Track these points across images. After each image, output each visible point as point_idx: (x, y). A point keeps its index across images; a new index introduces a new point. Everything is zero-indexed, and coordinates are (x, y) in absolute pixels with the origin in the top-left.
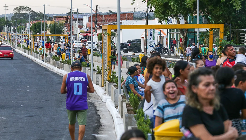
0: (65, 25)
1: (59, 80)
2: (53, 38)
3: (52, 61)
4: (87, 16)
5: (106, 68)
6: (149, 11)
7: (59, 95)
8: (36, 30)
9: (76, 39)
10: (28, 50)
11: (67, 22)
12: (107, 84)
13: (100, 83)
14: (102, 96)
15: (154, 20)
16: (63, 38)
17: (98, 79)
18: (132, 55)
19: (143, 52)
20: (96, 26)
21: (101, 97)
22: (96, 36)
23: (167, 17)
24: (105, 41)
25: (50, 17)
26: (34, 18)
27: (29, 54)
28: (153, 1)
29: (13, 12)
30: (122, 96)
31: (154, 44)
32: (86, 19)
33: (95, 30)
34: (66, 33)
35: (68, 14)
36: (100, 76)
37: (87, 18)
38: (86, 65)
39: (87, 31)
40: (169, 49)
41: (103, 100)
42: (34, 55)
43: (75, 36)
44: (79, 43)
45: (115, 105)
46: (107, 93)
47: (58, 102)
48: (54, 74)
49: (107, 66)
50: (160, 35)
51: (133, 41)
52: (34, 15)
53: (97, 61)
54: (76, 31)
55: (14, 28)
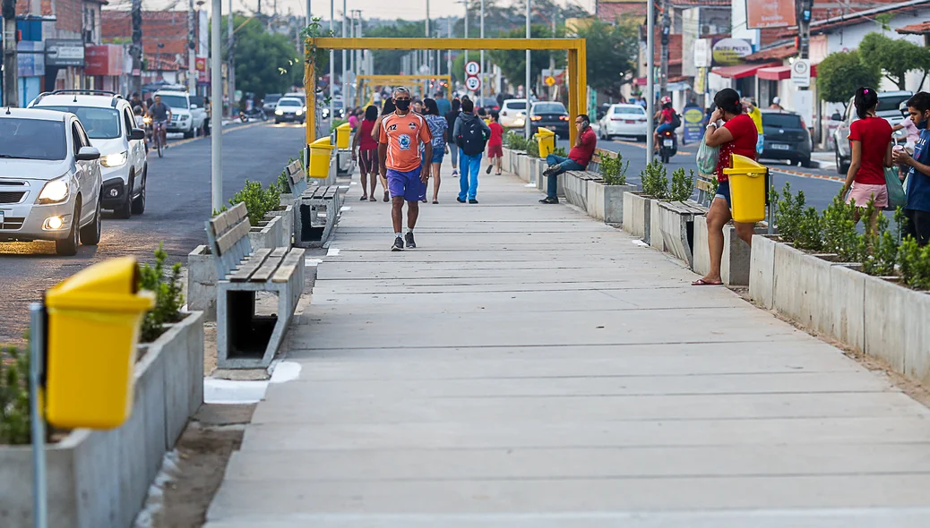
20: (807, 13)
22: (802, 74)
39: (750, 52)
43: (687, 86)
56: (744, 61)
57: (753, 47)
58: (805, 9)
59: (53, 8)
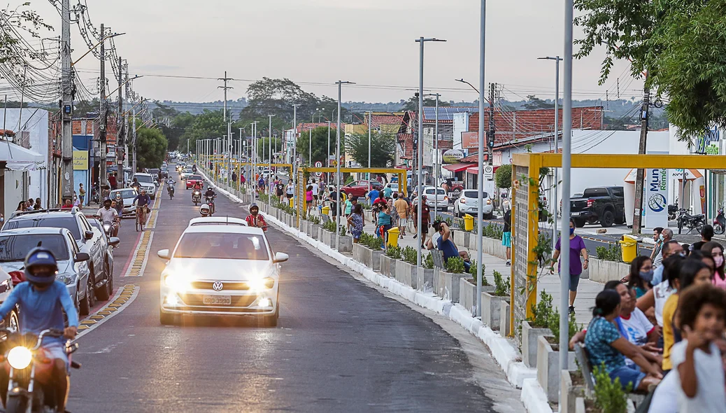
0: (398, 137)
1: (380, 311)
2: (361, 176)
3: (358, 249)
4: (465, 113)
5: (521, 282)
6: (651, 104)
7: (379, 359)
8: (313, 151)
9: (429, 182)
10: (288, 212)
11: (403, 130)
12: (525, 333)
13: (503, 324)
14: (509, 367)
15: (665, 132)
16: (392, 178)
17: (496, 313)
18: (596, 234)
19: (629, 227)
20: (492, 143)
21: (504, 368)
22: (489, 173)
23: (707, 125)
24: (522, 199)
25: (355, 114)
26: (307, 115)
27: (292, 225)
28: (664, 77)
29: (246, 96)
30: (571, 374)
31: (665, 202)
32: (460, 123)
33: (488, 157)
34: (402, 162)
35: (406, 103)
36: (503, 304)
37: (465, 121)
38: (460, 267)
39: (463, 157)
40: (710, 218)
41: (514, 380)
42: (305, 228)
43: (426, 172)
44: (440, 192)
45: (549, 398)
46: (525, 356)
47: (377, 381)
48: (363, 288)
49: (526, 277)
50: (682, 177)
51: (601, 191)
52: (309, 107)
53: (492, 252)
54: (432, 156)
55: (250, 144)
56: (459, 161)
57: (464, 154)
58: (491, 141)
59: (93, 130)
